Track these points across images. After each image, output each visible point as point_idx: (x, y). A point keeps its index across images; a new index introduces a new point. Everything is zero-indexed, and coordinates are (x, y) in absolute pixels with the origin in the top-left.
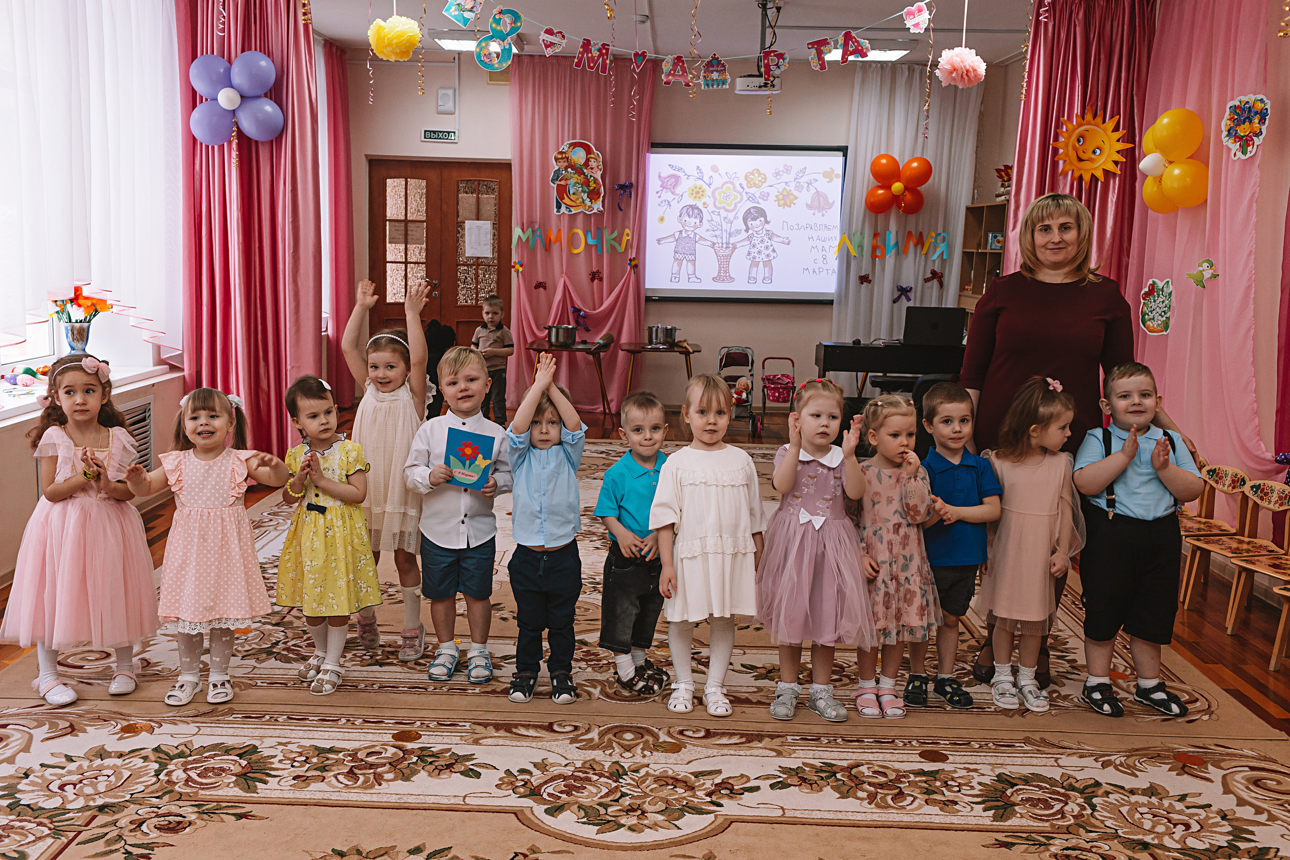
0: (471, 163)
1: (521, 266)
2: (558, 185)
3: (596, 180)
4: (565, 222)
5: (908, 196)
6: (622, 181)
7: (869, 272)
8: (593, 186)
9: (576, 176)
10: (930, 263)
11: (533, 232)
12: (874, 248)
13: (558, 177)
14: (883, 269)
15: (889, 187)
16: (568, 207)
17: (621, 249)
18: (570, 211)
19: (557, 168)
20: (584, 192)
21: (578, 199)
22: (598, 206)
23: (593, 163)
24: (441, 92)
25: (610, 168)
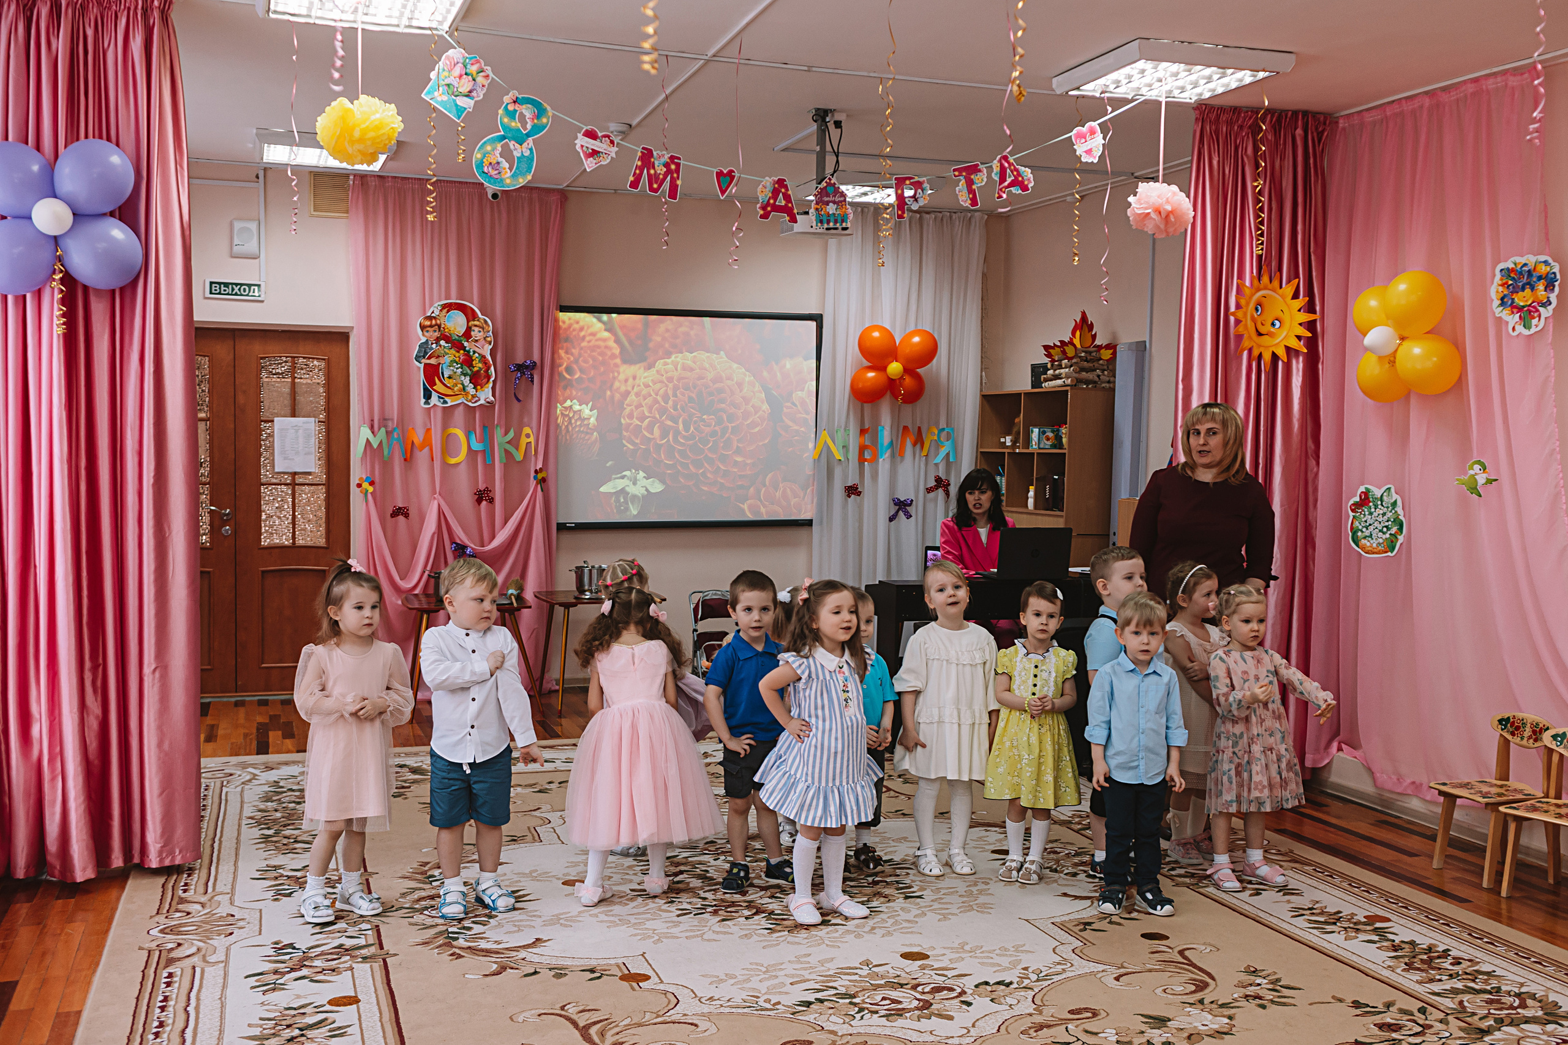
0: (283, 331)
1: (372, 483)
2: (426, 365)
3: (483, 358)
4: (437, 418)
5: (908, 380)
6: (520, 360)
7: (857, 481)
8: (478, 365)
9: (453, 351)
10: (931, 468)
11: (389, 433)
12: (862, 449)
13: (426, 353)
14: (875, 476)
15: (883, 369)
16: (442, 396)
17: (519, 456)
18: (445, 402)
19: (423, 340)
20: (465, 375)
21: (456, 385)
22: (485, 395)
23: (476, 333)
24: (237, 225)
25: (502, 342)
